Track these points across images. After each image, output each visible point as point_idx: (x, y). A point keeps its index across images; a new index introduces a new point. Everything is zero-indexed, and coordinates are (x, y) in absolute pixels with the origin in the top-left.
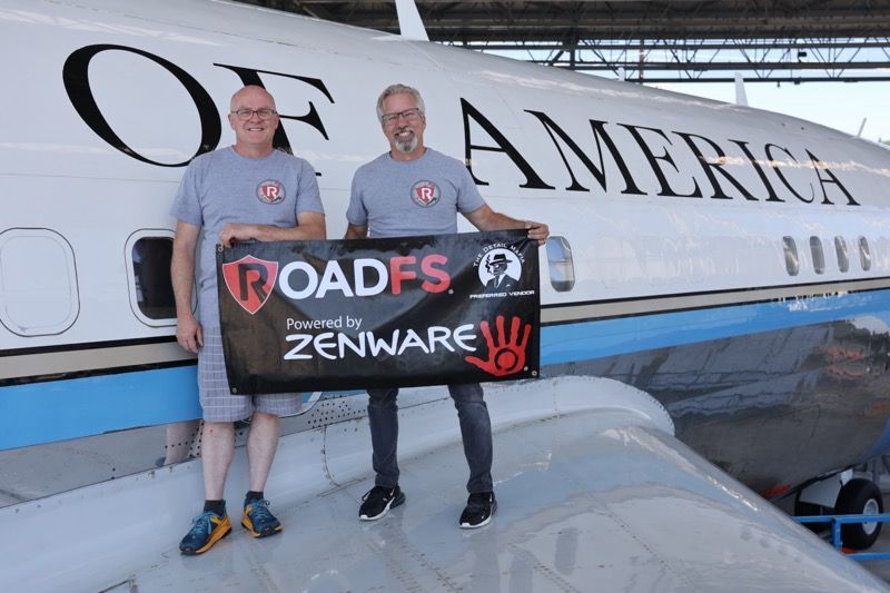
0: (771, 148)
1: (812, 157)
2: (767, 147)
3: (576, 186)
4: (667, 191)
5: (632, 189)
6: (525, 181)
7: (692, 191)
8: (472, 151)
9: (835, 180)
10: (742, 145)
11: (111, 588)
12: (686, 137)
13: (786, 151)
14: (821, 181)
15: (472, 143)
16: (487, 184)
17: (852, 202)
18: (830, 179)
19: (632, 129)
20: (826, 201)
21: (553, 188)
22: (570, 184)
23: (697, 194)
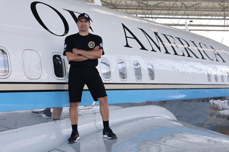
0: (201, 44)
1: (212, 47)
2: (200, 43)
3: (153, 50)
4: (176, 54)
5: (167, 52)
6: (141, 48)
7: (182, 54)
8: (127, 38)
9: (219, 55)
10: (193, 42)
11: (51, 151)
12: (178, 39)
13: (205, 45)
14: (215, 54)
15: (127, 36)
16: (132, 47)
17: (224, 61)
18: (218, 54)
19: (164, 35)
20: (217, 60)
21: (148, 50)
22: (152, 50)
23: (184, 55)
